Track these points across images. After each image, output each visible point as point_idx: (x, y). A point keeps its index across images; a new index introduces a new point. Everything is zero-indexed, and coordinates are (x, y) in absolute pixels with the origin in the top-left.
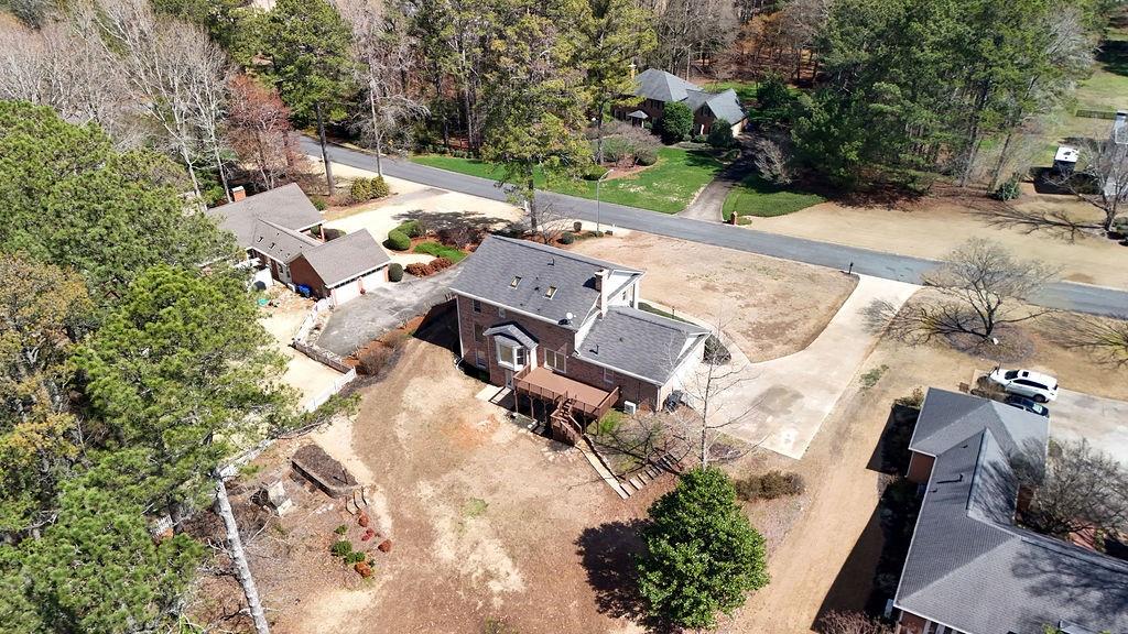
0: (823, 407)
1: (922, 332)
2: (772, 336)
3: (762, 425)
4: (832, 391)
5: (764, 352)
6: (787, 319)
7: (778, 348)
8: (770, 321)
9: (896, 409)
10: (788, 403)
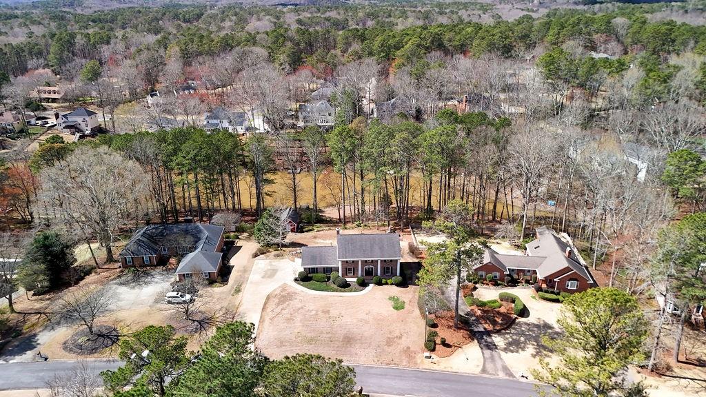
0: (254, 277)
1: (218, 316)
2: (283, 296)
3: (271, 265)
4: (251, 283)
5: (284, 288)
6: (280, 307)
7: (278, 292)
8: (287, 303)
9: (227, 281)
10: (266, 274)
